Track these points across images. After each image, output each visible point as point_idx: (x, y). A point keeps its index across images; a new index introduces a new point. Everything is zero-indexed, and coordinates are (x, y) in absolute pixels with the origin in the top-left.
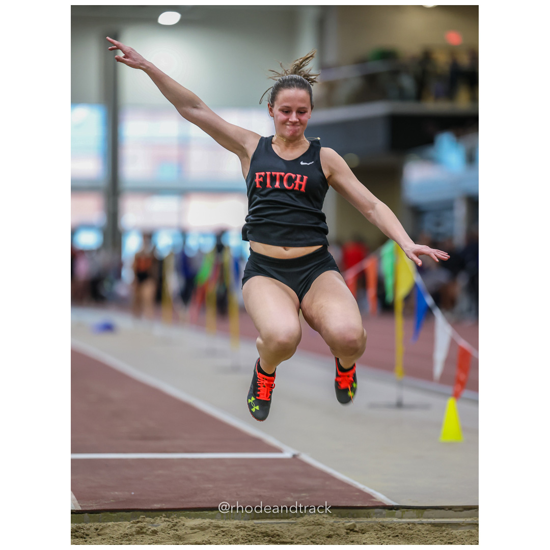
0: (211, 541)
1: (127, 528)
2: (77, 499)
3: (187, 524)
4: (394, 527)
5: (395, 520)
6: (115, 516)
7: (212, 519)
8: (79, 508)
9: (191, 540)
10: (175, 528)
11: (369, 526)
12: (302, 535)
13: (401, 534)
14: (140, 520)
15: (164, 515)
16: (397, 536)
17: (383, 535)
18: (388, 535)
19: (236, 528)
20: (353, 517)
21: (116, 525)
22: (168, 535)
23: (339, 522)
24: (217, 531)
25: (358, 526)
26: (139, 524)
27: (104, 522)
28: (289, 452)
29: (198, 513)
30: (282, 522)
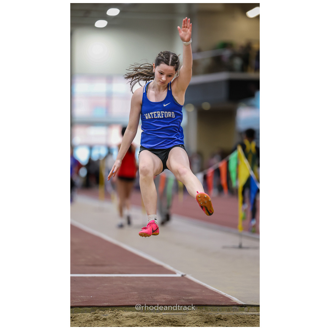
0: (138, 325)
1: (89, 317)
3: (123, 315)
4: (244, 317)
5: (244, 313)
6: (82, 310)
7: (138, 312)
9: (126, 324)
10: (117, 317)
11: (229, 316)
12: (191, 321)
13: (248, 321)
14: (96, 312)
15: (110, 309)
16: (246, 322)
17: (237, 322)
18: (240, 321)
19: (152, 317)
20: (220, 311)
21: (83, 315)
22: (113, 321)
23: (212, 314)
24: (141, 319)
25: (223, 316)
26: (96, 315)
27: (75, 313)
28: (179, 273)
29: (130, 308)
30: (178, 314)
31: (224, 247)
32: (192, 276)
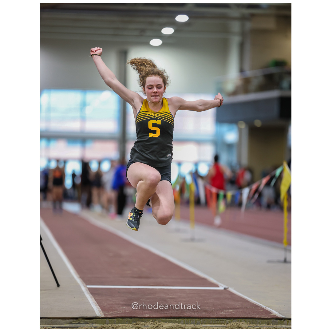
1: (130, 327)
2: (102, 311)
3: (164, 326)
5: (283, 326)
6: (123, 321)
7: (178, 323)
8: (103, 316)
10: (158, 328)
14: (137, 323)
15: (151, 321)
20: (259, 324)
21: (124, 326)
23: (251, 326)
26: (137, 326)
27: (117, 324)
28: (222, 287)
29: (171, 320)
30: (218, 326)
31: (269, 262)
32: (234, 289)
